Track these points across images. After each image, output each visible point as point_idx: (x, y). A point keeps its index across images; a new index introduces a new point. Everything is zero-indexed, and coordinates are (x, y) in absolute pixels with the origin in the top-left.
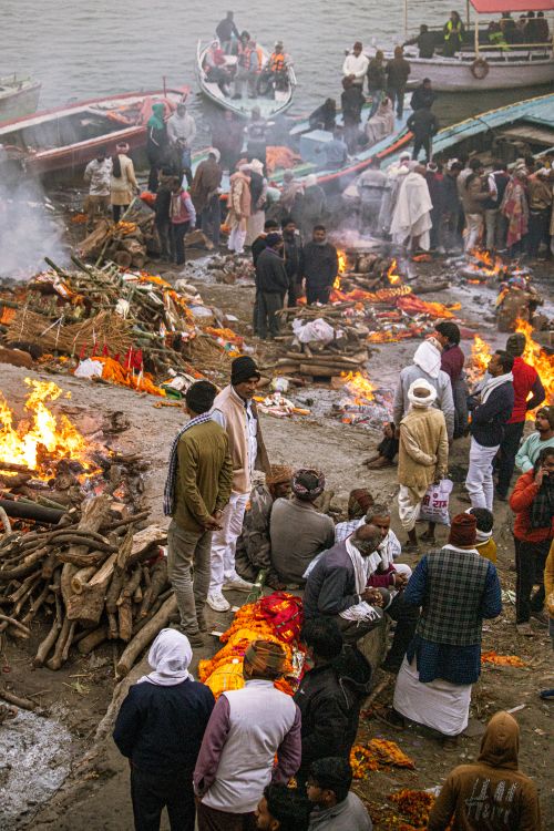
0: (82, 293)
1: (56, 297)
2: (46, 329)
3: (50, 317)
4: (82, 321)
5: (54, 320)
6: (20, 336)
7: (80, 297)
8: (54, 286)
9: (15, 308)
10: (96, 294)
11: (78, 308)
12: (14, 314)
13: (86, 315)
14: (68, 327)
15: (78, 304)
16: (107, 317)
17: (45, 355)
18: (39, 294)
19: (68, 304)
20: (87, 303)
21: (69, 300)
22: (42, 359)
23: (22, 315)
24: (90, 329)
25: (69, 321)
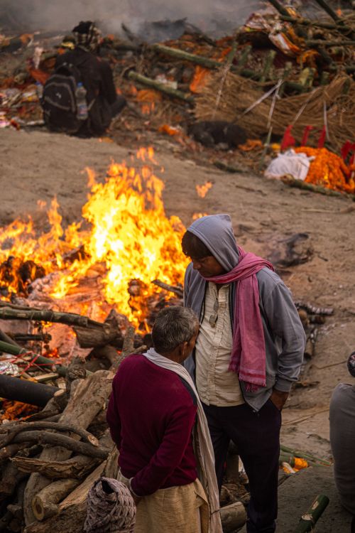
0: (314, 47)
1: (273, 53)
2: (256, 102)
3: (263, 83)
4: (309, 90)
5: (266, 89)
6: (215, 113)
7: (310, 53)
8: (271, 36)
9: (212, 68)
10: (334, 50)
11: (307, 70)
12: (208, 79)
13: (317, 81)
14: (288, 99)
15: (306, 65)
16: (346, 84)
17: (250, 142)
18: (249, 47)
19: (289, 64)
20: (321, 63)
21: (293, 57)
22: (244, 148)
23: (219, 80)
24: (319, 102)
25: (289, 90)
